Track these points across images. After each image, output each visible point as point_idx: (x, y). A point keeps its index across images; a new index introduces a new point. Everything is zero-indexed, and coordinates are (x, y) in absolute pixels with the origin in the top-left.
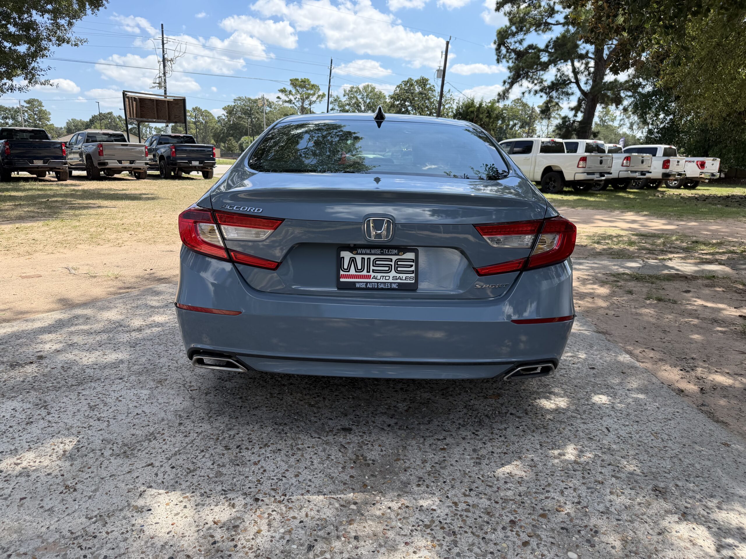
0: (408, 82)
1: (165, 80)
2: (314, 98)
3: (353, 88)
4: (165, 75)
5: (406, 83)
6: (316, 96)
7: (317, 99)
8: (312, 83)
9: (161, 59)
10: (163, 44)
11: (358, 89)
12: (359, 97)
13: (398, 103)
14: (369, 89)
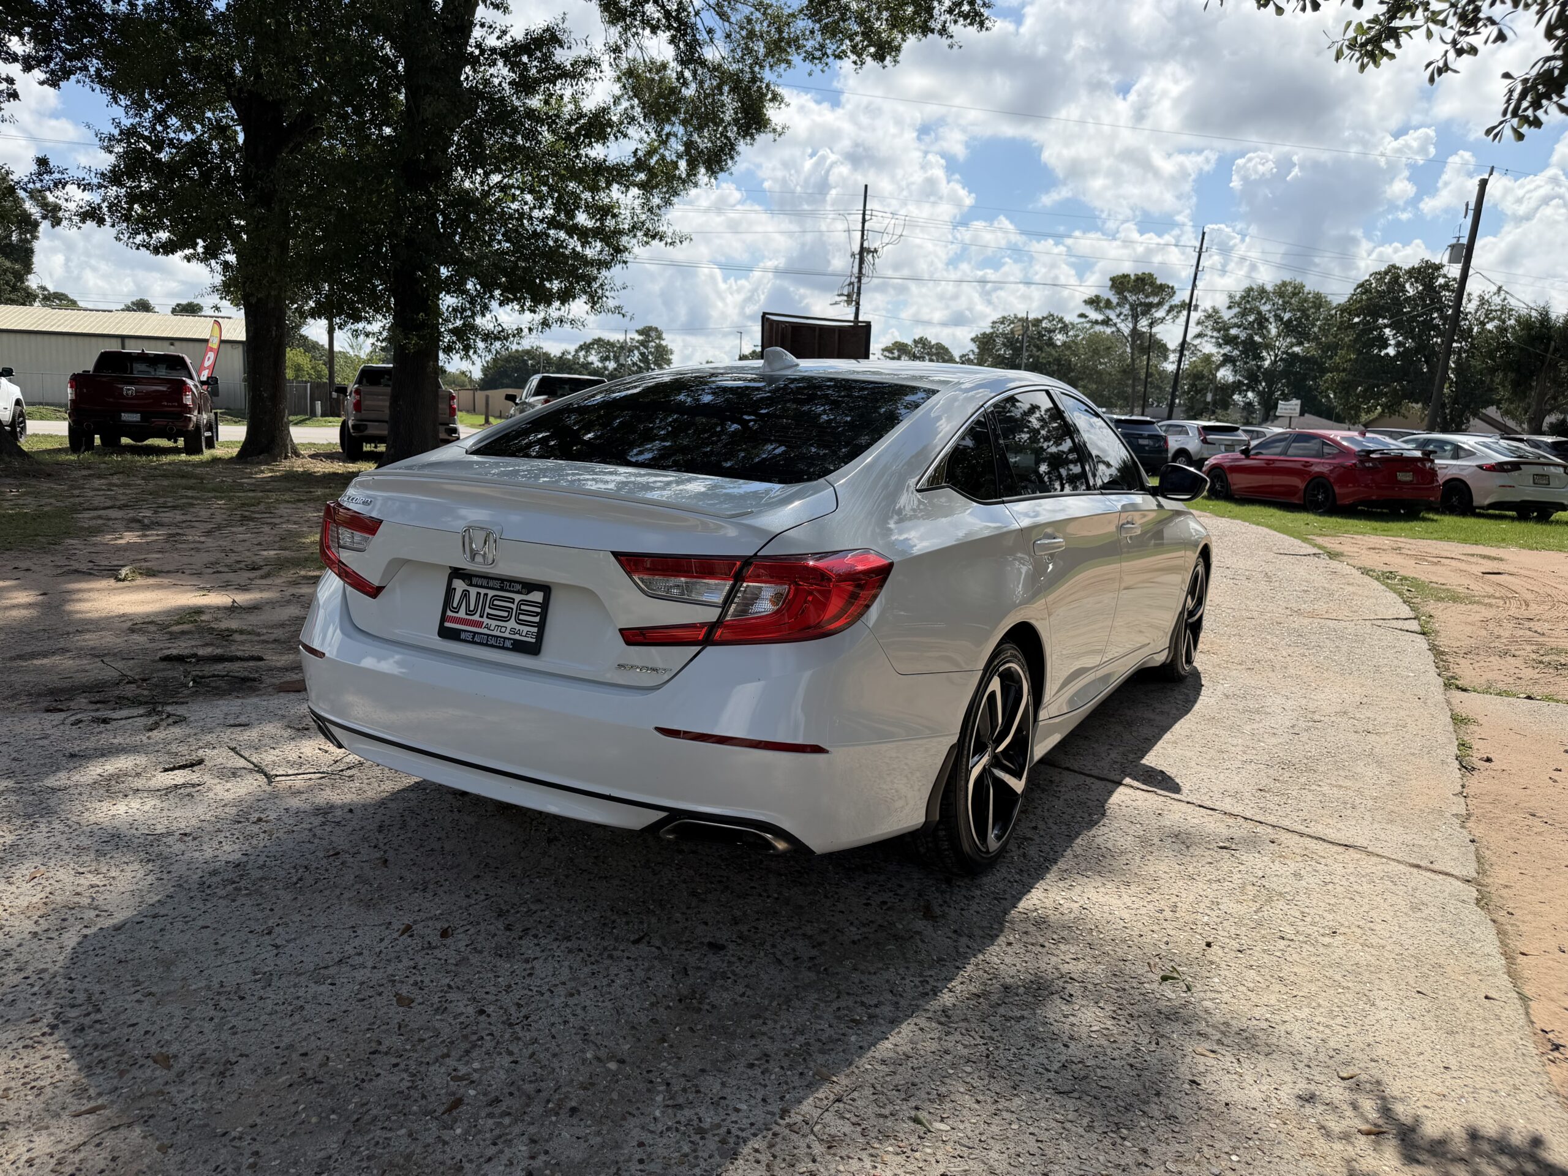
0: (1386, 273)
1: (859, 288)
2: (1160, 314)
3: (1251, 289)
4: (860, 281)
5: (1380, 276)
6: (1166, 307)
7: (1169, 312)
8: (1158, 282)
9: (857, 249)
10: (864, 221)
11: (1262, 291)
12: (1265, 308)
13: (1356, 320)
14: (1290, 289)
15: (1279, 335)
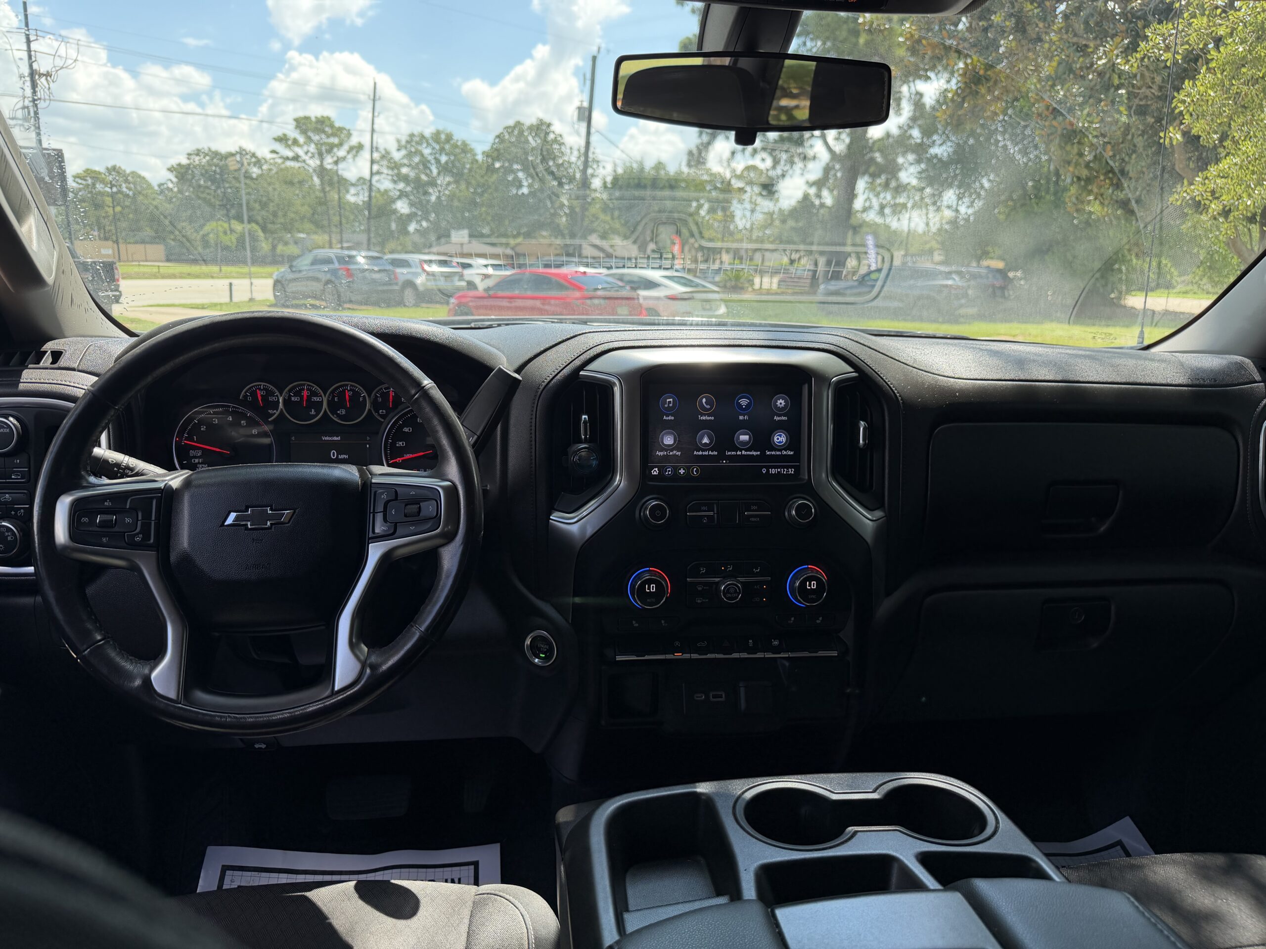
0: (514, 128)
1: (36, 113)
2: (341, 153)
3: (412, 135)
4: (35, 105)
5: (510, 129)
6: (346, 147)
7: (348, 152)
8: (337, 125)
9: (26, 71)
10: (28, 42)
11: (422, 137)
12: (427, 151)
13: (497, 165)
14: (443, 137)
15: (439, 174)
